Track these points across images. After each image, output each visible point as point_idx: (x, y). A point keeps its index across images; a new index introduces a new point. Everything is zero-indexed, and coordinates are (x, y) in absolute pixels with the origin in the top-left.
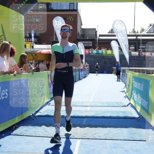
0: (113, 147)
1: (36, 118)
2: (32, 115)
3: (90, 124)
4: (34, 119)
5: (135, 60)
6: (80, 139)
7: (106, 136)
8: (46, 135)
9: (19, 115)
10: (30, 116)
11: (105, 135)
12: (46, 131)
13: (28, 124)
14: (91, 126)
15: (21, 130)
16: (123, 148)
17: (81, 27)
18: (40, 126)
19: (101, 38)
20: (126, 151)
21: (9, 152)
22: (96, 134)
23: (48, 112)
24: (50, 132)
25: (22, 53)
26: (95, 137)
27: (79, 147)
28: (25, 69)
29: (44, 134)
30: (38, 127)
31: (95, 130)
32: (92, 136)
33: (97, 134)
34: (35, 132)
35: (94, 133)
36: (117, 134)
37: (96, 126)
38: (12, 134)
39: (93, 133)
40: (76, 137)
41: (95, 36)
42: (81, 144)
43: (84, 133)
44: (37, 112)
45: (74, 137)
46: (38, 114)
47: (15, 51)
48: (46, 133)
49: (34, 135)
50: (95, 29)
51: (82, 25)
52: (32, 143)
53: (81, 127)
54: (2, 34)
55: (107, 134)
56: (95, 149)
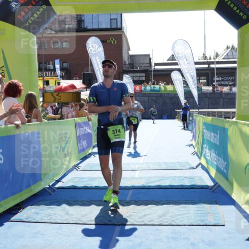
0: (172, 238)
1: (55, 191)
2: (48, 186)
3: (137, 200)
4: (51, 194)
6: (119, 225)
7: (161, 219)
8: (67, 220)
10: (44, 188)
11: (161, 217)
12: (67, 214)
13: (41, 202)
14: (138, 203)
15: (28, 212)
16: (188, 239)
17: (128, 53)
18: (59, 205)
19: (157, 67)
20: (193, 244)
22: (145, 215)
23: (75, 182)
24: (72, 215)
26: (143, 221)
29: (64, 219)
30: (55, 206)
31: (145, 209)
32: (140, 221)
33: (147, 217)
34: (49, 215)
35: (144, 214)
36: (179, 215)
37: (146, 203)
38: (12, 219)
39: (141, 215)
40: (114, 222)
41: (149, 65)
43: (127, 215)
44: (58, 181)
45: (110, 223)
46: (58, 186)
48: (67, 217)
49: (47, 221)
50: (149, 55)
51: (130, 50)
52: (43, 234)
53: (123, 205)
54: (3, 64)
55: (164, 215)
56: (142, 242)
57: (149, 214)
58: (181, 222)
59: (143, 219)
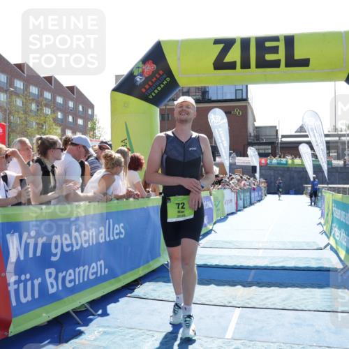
0: (296, 324)
2: (166, 263)
3: (259, 281)
5: (339, 173)
6: (239, 307)
7: (285, 303)
9: (144, 264)
10: (163, 265)
11: (284, 301)
13: (159, 279)
14: (260, 284)
15: (144, 289)
16: (312, 325)
17: (254, 124)
19: (284, 140)
20: (318, 332)
21: (119, 327)
22: (267, 298)
26: (265, 304)
27: (237, 324)
31: (267, 292)
32: (261, 303)
33: (270, 300)
34: (167, 293)
36: (304, 299)
37: (269, 285)
38: (129, 295)
39: (262, 298)
40: (234, 303)
41: (275, 137)
42: (241, 317)
43: (248, 297)
45: (230, 305)
47: (144, 162)
50: (276, 127)
51: (255, 121)
52: (160, 312)
53: (244, 286)
54: (126, 137)
55: (286, 299)
56: (263, 327)
57: (272, 297)
58: (305, 307)
59: (264, 302)
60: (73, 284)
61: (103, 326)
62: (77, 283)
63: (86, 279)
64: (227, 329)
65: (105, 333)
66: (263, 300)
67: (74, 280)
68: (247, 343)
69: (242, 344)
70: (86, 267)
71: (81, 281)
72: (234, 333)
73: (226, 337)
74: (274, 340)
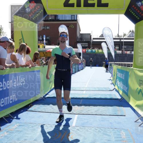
0: (101, 120)
1: (46, 99)
2: (43, 96)
3: (85, 104)
4: (44, 100)
5: (120, 57)
6: (77, 114)
8: (53, 111)
10: (41, 97)
11: (96, 111)
12: (53, 109)
13: (40, 103)
14: (85, 105)
15: (35, 107)
16: (109, 121)
17: (80, 33)
18: (49, 104)
19: (94, 40)
20: (111, 123)
21: (26, 123)
22: (89, 110)
24: (55, 109)
25: (35, 51)
26: (88, 113)
27: (77, 120)
28: (38, 63)
29: (51, 111)
30: (47, 105)
31: (88, 108)
32: (86, 113)
33: (90, 111)
34: (45, 109)
35: (88, 110)
36: (104, 111)
37: (89, 105)
38: (28, 110)
40: (75, 113)
41: (90, 39)
42: (78, 118)
43: (80, 110)
44: (47, 94)
45: (73, 113)
46: (47, 96)
47: (30, 50)
48: (53, 110)
49: (44, 111)
50: (90, 34)
52: (42, 117)
53: (78, 106)
54: (21, 38)
55: (98, 111)
56: (88, 122)
57: (91, 110)
58: (105, 114)
59: (88, 112)
60: (3, 105)
61: (18, 123)
62: (5, 105)
63: (8, 103)
64: (73, 123)
65: (20, 125)
66: (87, 111)
67: (4, 103)
68: (82, 128)
69: (80, 128)
70: (8, 97)
71: (7, 104)
72: (76, 124)
73: (73, 126)
74: (93, 126)
